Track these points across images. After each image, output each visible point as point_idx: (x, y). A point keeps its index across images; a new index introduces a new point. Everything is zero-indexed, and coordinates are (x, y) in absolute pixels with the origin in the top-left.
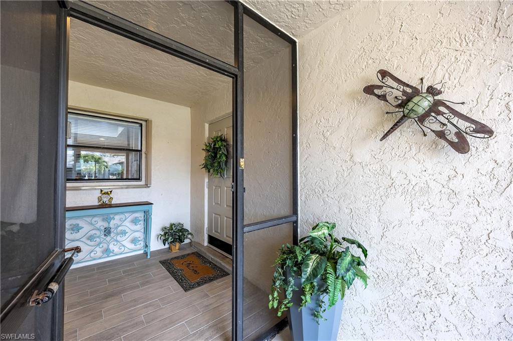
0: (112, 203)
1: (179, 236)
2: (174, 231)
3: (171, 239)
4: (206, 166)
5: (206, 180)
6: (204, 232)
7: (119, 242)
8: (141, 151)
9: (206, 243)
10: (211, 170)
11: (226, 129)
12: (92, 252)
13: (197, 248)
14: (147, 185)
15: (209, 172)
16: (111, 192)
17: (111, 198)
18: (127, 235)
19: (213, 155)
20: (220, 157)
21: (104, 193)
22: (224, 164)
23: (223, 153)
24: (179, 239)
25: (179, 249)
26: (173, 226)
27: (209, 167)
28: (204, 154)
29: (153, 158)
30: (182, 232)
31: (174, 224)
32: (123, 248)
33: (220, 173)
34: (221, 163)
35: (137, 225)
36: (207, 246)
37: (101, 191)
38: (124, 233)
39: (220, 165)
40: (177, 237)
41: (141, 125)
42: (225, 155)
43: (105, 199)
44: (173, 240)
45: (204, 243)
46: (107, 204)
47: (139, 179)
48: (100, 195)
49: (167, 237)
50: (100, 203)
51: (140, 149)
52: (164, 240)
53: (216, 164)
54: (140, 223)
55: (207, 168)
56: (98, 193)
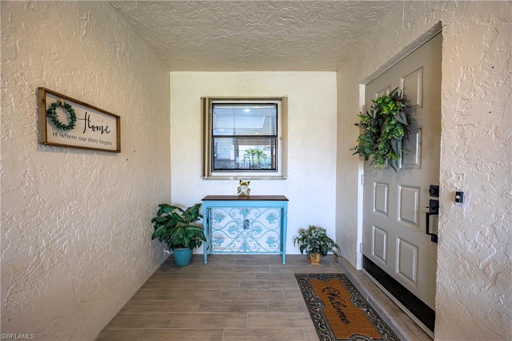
0: (250, 195)
1: (320, 246)
2: (314, 238)
3: (310, 248)
4: (361, 151)
5: (361, 172)
6: (356, 248)
7: (254, 238)
8: (277, 136)
9: (359, 266)
10: (371, 157)
11: (403, 80)
12: (231, 244)
13: (345, 269)
14: (283, 178)
15: (367, 159)
16: (249, 183)
17: (249, 190)
18: (262, 232)
19: (374, 131)
20: (391, 130)
21: (243, 184)
22: (399, 144)
23: (398, 122)
24: (320, 249)
25: (320, 262)
26: (313, 231)
27: (367, 151)
28: (357, 132)
29: (289, 144)
30: (324, 241)
31: (314, 228)
32: (258, 247)
33: (390, 161)
34: (393, 143)
35: (271, 223)
36: (361, 271)
37: (241, 181)
38: (259, 230)
39: (391, 147)
40: (318, 247)
41: (277, 105)
42: (403, 125)
43: (244, 190)
44: (311, 249)
45: (356, 263)
46: (245, 196)
47: (275, 170)
48: (239, 185)
49: (305, 243)
50: (239, 194)
51: (276, 134)
52: (301, 247)
53: (381, 146)
54: (275, 221)
55: (364, 153)
56: (237, 184)
